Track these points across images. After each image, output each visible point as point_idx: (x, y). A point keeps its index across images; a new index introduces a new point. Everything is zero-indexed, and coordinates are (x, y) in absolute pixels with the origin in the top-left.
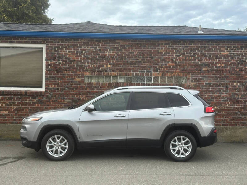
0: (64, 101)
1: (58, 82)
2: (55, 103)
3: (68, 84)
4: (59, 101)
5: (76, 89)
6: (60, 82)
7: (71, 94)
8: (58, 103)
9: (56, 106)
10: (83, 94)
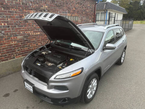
0: (16, 38)
1: (7, 19)
2: (8, 41)
3: (17, 22)
4: (12, 38)
5: (25, 26)
6: (9, 19)
7: (22, 31)
8: (12, 41)
9: (9, 43)
10: (31, 30)
